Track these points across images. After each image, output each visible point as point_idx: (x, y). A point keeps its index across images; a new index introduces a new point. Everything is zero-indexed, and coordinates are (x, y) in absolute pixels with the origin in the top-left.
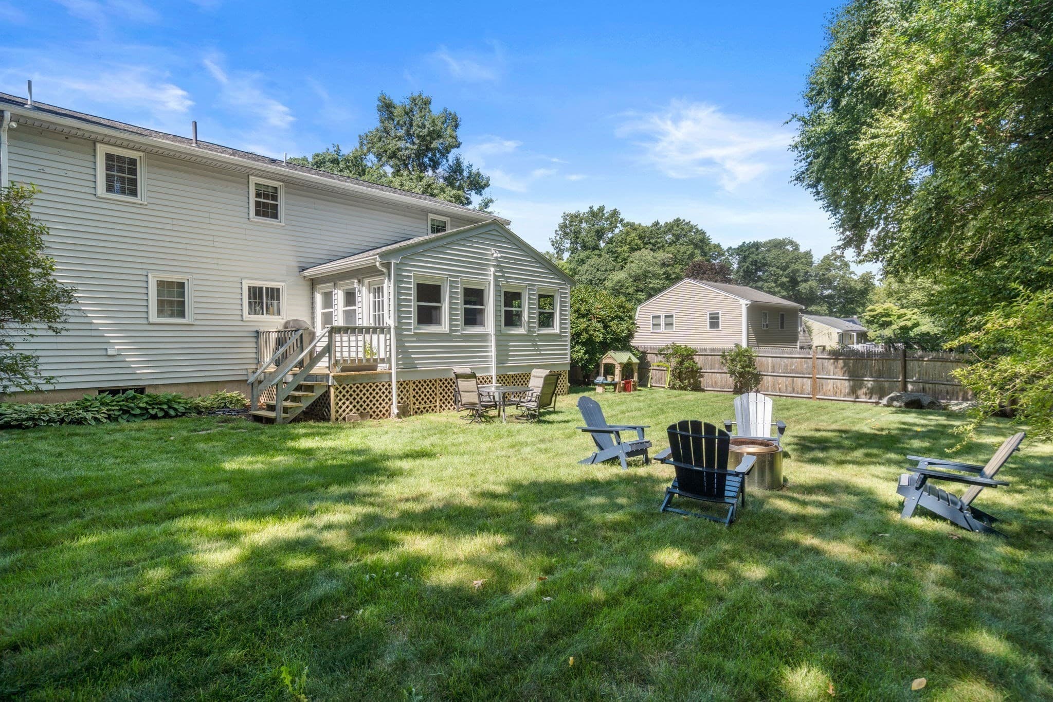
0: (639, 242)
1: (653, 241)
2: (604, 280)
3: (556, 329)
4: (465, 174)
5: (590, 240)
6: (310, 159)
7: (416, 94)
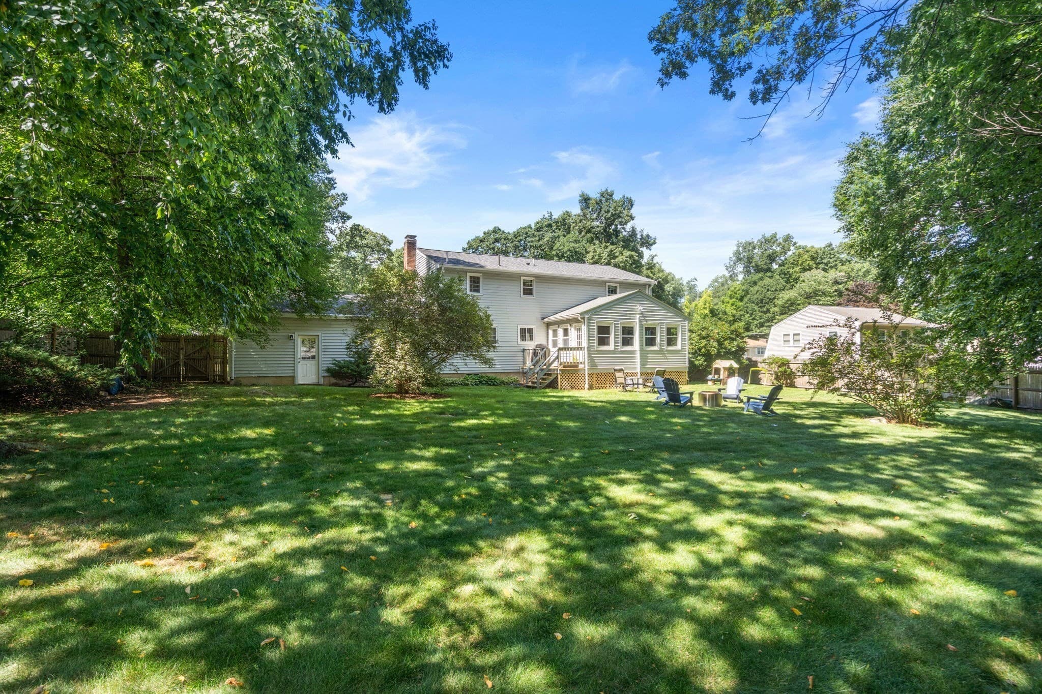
0: (811, 263)
1: (825, 261)
2: (774, 298)
3: (679, 347)
4: (639, 236)
5: (761, 263)
6: (533, 226)
7: (604, 190)
